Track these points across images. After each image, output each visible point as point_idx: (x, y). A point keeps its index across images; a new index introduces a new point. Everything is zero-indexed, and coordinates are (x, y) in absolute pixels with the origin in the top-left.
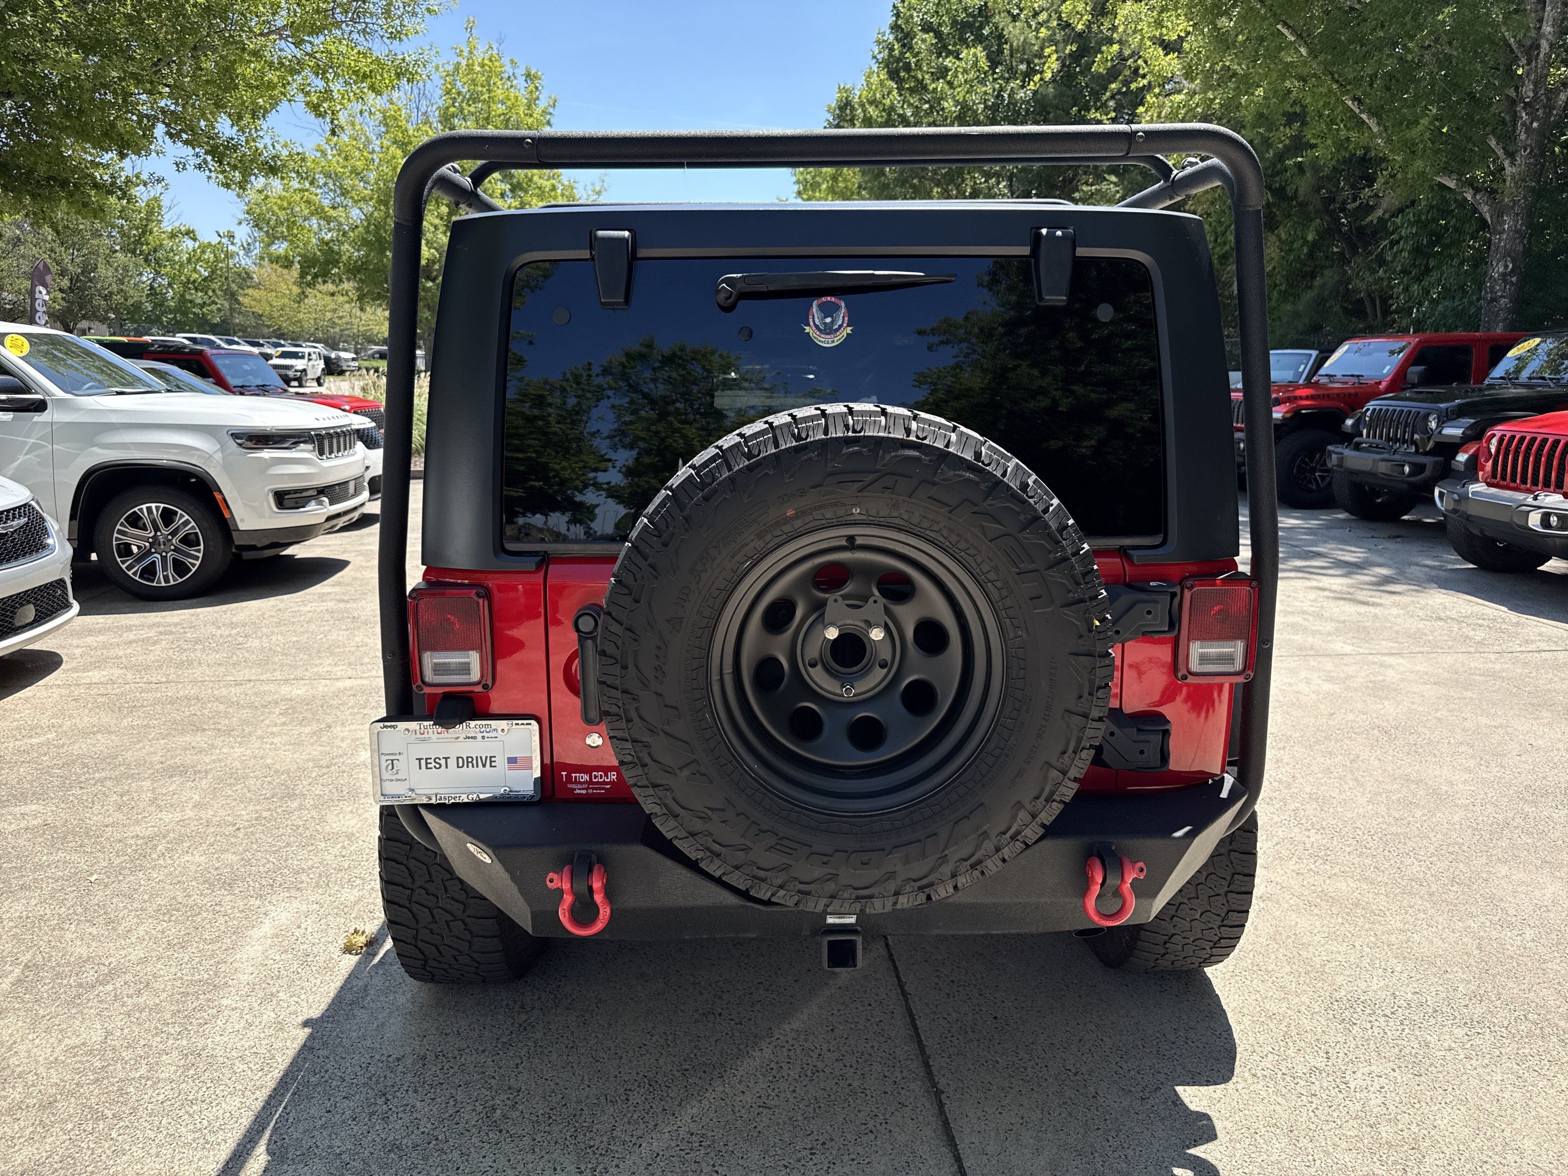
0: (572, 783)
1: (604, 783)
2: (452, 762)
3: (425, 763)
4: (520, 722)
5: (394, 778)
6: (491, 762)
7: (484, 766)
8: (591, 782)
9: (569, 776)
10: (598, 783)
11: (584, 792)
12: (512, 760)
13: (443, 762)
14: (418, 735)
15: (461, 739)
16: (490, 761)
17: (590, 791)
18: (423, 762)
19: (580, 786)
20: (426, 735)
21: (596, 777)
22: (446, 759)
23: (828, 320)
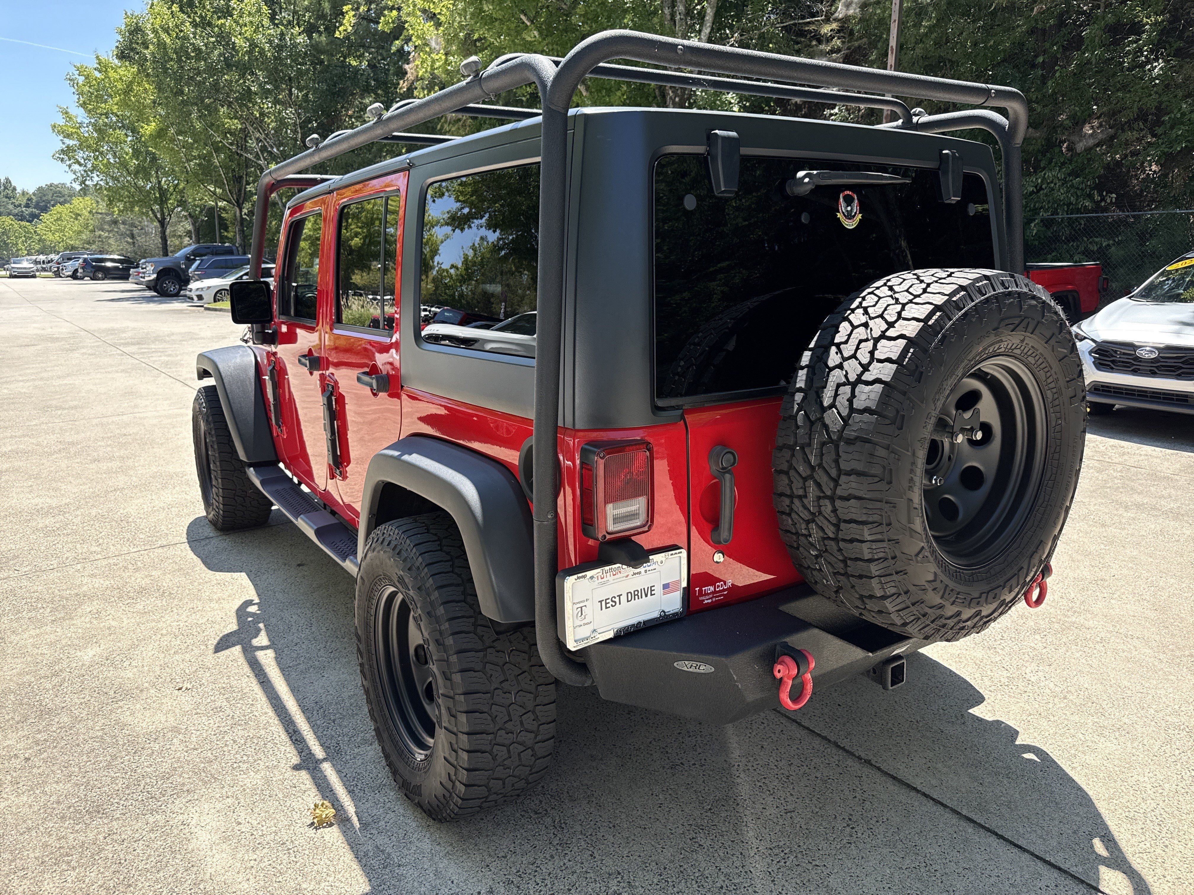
0: (703, 595)
1: (724, 590)
2: (624, 598)
3: (606, 603)
4: (673, 552)
5: (582, 623)
6: (651, 591)
7: (646, 596)
8: (715, 592)
9: (700, 591)
10: (720, 591)
11: (710, 601)
12: (666, 586)
13: (617, 600)
14: (600, 580)
15: (630, 576)
16: (649, 591)
17: (714, 599)
18: (604, 603)
19: (707, 597)
20: (605, 579)
21: (718, 586)
22: (619, 596)
23: (849, 208)
